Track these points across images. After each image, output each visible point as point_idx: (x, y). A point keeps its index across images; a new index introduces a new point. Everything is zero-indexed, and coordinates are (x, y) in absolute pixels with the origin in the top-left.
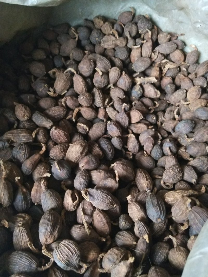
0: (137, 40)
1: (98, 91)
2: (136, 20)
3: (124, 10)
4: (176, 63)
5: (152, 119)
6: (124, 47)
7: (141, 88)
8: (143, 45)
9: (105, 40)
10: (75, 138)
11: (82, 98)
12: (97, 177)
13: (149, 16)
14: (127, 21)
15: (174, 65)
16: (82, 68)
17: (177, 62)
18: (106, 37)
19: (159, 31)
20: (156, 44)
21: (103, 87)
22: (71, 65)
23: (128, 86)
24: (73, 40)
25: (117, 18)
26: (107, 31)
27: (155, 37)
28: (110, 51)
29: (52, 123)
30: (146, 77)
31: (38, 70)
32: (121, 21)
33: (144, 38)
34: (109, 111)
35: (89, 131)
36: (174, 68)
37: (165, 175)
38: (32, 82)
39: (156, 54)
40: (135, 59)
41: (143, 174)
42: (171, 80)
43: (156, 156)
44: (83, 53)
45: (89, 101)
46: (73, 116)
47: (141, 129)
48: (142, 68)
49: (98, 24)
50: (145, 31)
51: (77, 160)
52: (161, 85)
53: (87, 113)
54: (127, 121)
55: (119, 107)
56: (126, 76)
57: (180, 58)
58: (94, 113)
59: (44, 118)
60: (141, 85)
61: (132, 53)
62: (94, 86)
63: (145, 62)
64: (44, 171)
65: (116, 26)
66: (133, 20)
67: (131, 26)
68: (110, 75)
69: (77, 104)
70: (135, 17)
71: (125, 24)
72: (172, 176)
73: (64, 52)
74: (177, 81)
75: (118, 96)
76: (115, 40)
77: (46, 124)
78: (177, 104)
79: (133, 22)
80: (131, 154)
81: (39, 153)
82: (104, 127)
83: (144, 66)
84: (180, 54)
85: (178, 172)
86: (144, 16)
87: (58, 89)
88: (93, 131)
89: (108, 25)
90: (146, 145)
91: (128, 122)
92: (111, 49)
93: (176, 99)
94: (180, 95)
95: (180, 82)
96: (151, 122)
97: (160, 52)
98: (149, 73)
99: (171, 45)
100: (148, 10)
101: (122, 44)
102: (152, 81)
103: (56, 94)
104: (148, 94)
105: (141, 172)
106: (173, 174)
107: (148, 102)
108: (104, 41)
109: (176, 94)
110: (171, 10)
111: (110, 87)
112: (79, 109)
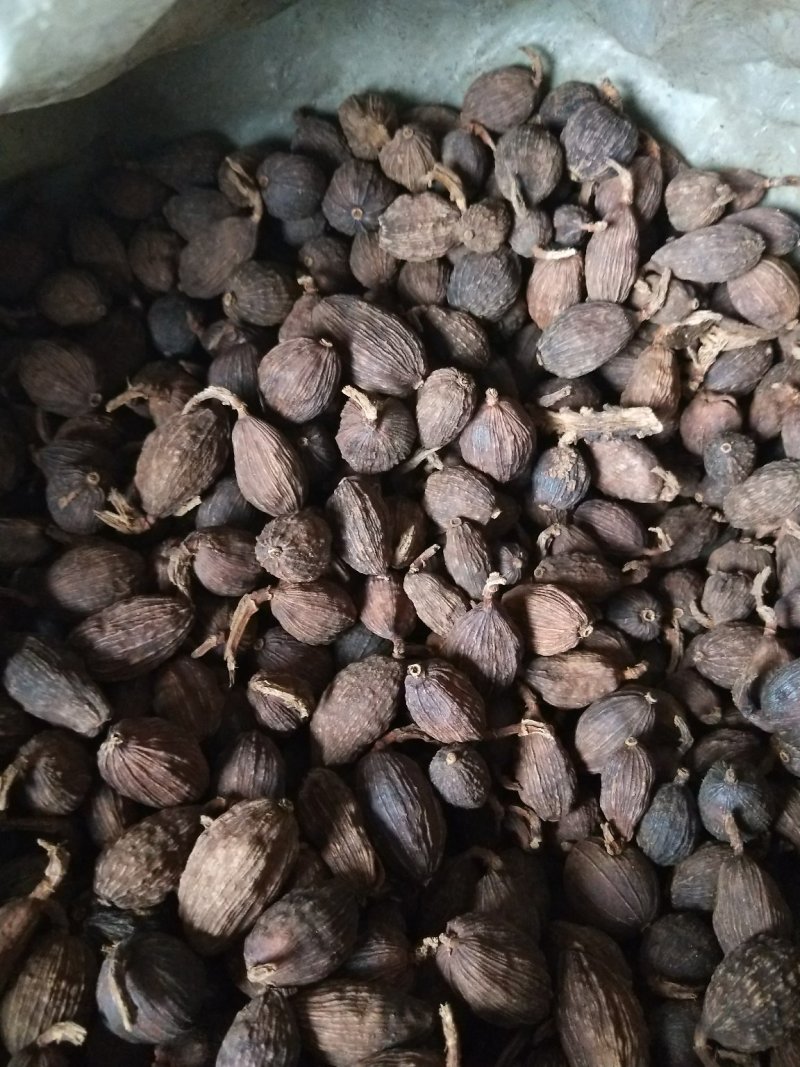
0: (561, 217)
1: (360, 496)
2: (554, 108)
3: (495, 59)
4: (759, 327)
5: (640, 620)
6: (495, 254)
7: (581, 464)
8: (592, 241)
9: (398, 219)
10: (236, 769)
11: (272, 551)
12: (342, 1035)
13: (620, 88)
14: (508, 118)
15: (748, 337)
16: (276, 381)
17: (765, 323)
18: (403, 204)
19: (671, 162)
20: (655, 231)
21: (385, 468)
22: (228, 353)
23: (514, 460)
24: (235, 220)
25: (458, 100)
26: (406, 169)
27: (650, 196)
28: (425, 274)
29: (104, 711)
30: (605, 406)
31: (58, 387)
32: (480, 116)
33: (596, 204)
34: (421, 589)
35: (310, 718)
36: (747, 349)
37: (714, 1001)
38: (40, 444)
39: (656, 288)
40: (549, 312)
41: (595, 993)
42: (735, 412)
43: (666, 851)
44: (288, 291)
45: (311, 560)
46: (230, 641)
47: (587, 685)
48: (584, 361)
49: (361, 135)
50: (601, 170)
51: (236, 923)
52: (684, 435)
53: (302, 616)
54: (514, 653)
55: (471, 573)
56: (502, 410)
57: (780, 304)
58: (337, 614)
59: (63, 681)
60: (582, 448)
61: (535, 277)
62: (339, 468)
63: (601, 330)
64: (55, 999)
65: (455, 144)
66: (541, 110)
67: (530, 145)
68: (423, 410)
69: (250, 572)
70: (549, 97)
71: (498, 129)
72: (757, 1015)
73: (198, 283)
74: (765, 417)
75: (465, 514)
76: (448, 216)
77: (74, 716)
78: (763, 530)
79: (539, 119)
80: (535, 824)
81: (32, 895)
82: (391, 690)
83: (596, 350)
84: (782, 284)
85: (789, 991)
86: (592, 88)
87: (152, 496)
88: (333, 714)
89: (410, 140)
90: (613, 791)
91: (517, 656)
92: (429, 262)
93: (761, 511)
94: (778, 491)
95: (780, 418)
96: (635, 634)
97: (679, 273)
98: (620, 375)
99: (735, 240)
100: (614, 60)
101: (485, 241)
102: (638, 430)
103: (143, 519)
104: (616, 485)
105: (588, 976)
106: (761, 1009)
107: (620, 525)
108: (393, 222)
109: (758, 490)
110: (741, 62)
111: (425, 462)
112: (260, 599)
